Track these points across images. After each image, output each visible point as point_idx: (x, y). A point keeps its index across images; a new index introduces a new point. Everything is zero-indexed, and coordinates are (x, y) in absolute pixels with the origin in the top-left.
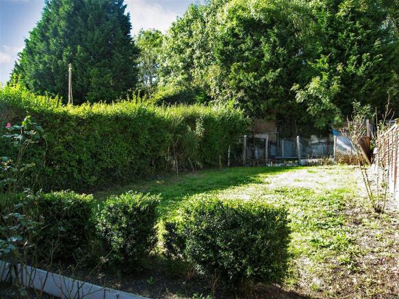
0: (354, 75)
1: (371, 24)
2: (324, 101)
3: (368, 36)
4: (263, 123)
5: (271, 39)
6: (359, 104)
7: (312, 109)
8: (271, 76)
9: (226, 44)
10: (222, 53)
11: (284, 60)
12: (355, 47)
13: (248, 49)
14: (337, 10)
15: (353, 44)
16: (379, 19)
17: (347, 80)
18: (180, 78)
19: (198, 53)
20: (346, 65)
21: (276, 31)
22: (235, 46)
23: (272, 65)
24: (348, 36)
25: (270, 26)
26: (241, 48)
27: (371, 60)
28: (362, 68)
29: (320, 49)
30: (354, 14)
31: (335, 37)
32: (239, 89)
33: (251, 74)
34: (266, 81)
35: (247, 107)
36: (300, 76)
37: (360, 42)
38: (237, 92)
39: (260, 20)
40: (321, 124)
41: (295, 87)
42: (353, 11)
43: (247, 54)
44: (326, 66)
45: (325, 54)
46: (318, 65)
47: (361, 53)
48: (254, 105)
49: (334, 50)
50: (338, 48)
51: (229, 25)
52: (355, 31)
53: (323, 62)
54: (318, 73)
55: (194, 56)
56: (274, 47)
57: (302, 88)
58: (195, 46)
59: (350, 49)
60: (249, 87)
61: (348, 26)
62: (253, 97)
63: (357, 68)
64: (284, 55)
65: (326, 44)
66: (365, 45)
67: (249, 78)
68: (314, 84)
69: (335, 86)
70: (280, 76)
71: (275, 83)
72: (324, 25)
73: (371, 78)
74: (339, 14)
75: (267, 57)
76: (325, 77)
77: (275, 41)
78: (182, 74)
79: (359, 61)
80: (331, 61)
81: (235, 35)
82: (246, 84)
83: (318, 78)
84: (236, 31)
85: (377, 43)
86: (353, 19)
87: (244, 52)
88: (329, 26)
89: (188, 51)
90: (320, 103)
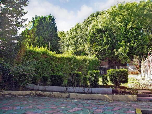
0: (133, 46)
1: (137, 31)
2: (124, 55)
3: (137, 35)
4: (104, 62)
5: (106, 35)
6: (135, 55)
7: (120, 57)
8: (107, 47)
9: (92, 37)
10: (90, 39)
11: (111, 42)
12: (133, 38)
13: (99, 38)
14: (127, 27)
15: (132, 37)
16: (139, 29)
17: (131, 48)
18: (73, 47)
20: (131, 43)
21: (108, 33)
22: (95, 37)
23: (107, 44)
24: (131, 35)
25: (106, 31)
26: (97, 38)
27: (138, 42)
28: (135, 44)
29: (122, 38)
30: (132, 28)
31: (126, 35)
32: (96, 51)
33: (100, 47)
34: (105, 49)
35: (99, 57)
36: (116, 47)
37: (134, 36)
38: (96, 52)
39: (102, 29)
40: (123, 62)
41: (115, 50)
42: (131, 27)
43: (98, 40)
44: (124, 44)
45: (124, 40)
46: (122, 43)
47: (135, 40)
48: (101, 56)
49: (126, 39)
50: (128, 38)
51: (92, 31)
52: (133, 33)
53: (123, 42)
54: (122, 46)
55: (78, 40)
56: (107, 38)
57: (117, 50)
58: (79, 37)
59: (132, 38)
60: (100, 51)
61: (130, 31)
62: (101, 54)
63: (134, 44)
64: (111, 40)
65: (124, 37)
66: (136, 37)
67: (99, 48)
68: (121, 49)
69: (127, 50)
70: (109, 47)
71: (108, 49)
72: (123, 31)
73: (138, 47)
74: (127, 28)
75: (105, 41)
76: (124, 47)
77: (107, 36)
79: (134, 42)
80: (125, 42)
81: (94, 34)
82: (99, 49)
83: (122, 48)
84: (95, 32)
85: (140, 37)
86: (132, 29)
87: (97, 39)
88: (125, 31)
89: (76, 39)
90: (123, 55)
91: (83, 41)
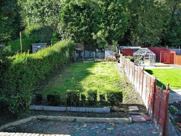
0: (113, 30)
1: (119, 13)
2: (102, 39)
3: (118, 18)
4: (79, 44)
5: (84, 14)
6: (114, 41)
7: (98, 42)
8: (84, 28)
9: (66, 13)
11: (88, 23)
12: (114, 21)
13: (75, 17)
14: (108, 7)
15: (113, 20)
16: (120, 11)
17: (110, 32)
19: (46, 10)
20: (110, 27)
21: (86, 11)
22: (70, 15)
23: (84, 25)
24: (111, 17)
25: (84, 9)
26: (72, 16)
27: (118, 26)
28: (115, 29)
29: (102, 20)
31: (107, 16)
32: (72, 32)
33: (76, 27)
34: (82, 30)
35: (74, 39)
36: (94, 29)
37: (115, 20)
39: (80, 6)
40: (101, 46)
41: (93, 34)
42: (113, 8)
43: (74, 19)
44: (104, 27)
45: (104, 22)
46: (101, 26)
47: (115, 24)
48: (77, 38)
49: (106, 21)
50: (108, 20)
52: (114, 15)
53: (102, 25)
54: (101, 29)
55: (45, 11)
56: (85, 17)
57: (96, 33)
59: (112, 22)
60: (76, 32)
61: (111, 13)
62: (77, 36)
63: (114, 28)
64: (89, 21)
65: (104, 19)
67: (75, 29)
68: (99, 33)
69: (107, 35)
70: (87, 29)
71: (85, 31)
72: (104, 12)
73: (118, 32)
74: (108, 8)
75: (83, 21)
76: (103, 31)
77: (85, 15)
78: (39, 18)
79: (114, 26)
80: (105, 25)
81: (69, 10)
82: (75, 31)
83: (101, 31)
84: (70, 8)
85: (120, 21)
86: (113, 11)
87: (73, 18)
88: (105, 12)
89: (42, 8)
90: (101, 39)
91: (51, 12)
